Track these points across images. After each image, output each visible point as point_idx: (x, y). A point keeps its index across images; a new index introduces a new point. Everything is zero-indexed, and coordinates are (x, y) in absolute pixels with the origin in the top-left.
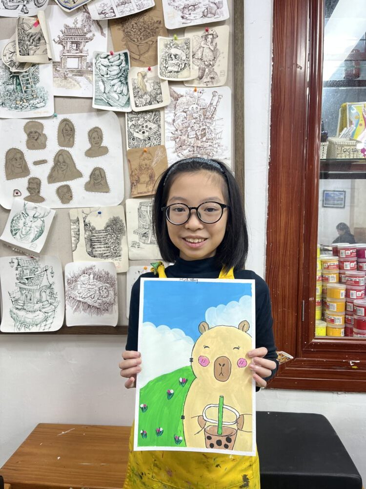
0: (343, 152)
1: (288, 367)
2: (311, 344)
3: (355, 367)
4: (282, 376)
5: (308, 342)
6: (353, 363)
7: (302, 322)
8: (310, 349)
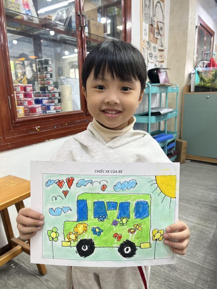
0: (12, 7)
1: (7, 137)
2: (17, 122)
3: (38, 130)
4: (4, 143)
5: (15, 121)
6: (37, 128)
7: (10, 109)
8: (16, 125)
